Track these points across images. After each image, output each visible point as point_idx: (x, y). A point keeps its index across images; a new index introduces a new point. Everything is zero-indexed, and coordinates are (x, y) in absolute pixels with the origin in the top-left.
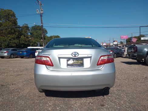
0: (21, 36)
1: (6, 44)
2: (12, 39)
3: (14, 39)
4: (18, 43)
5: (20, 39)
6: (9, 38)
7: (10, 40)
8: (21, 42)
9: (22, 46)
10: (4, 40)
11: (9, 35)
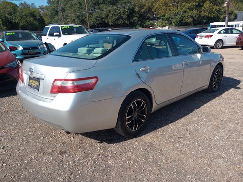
0: (204, 3)
1: (178, 20)
2: (188, 11)
3: (191, 9)
4: (197, 16)
5: (203, 8)
6: (184, 9)
7: (185, 12)
8: (203, 14)
9: (204, 21)
10: (175, 14)
11: (184, 4)
